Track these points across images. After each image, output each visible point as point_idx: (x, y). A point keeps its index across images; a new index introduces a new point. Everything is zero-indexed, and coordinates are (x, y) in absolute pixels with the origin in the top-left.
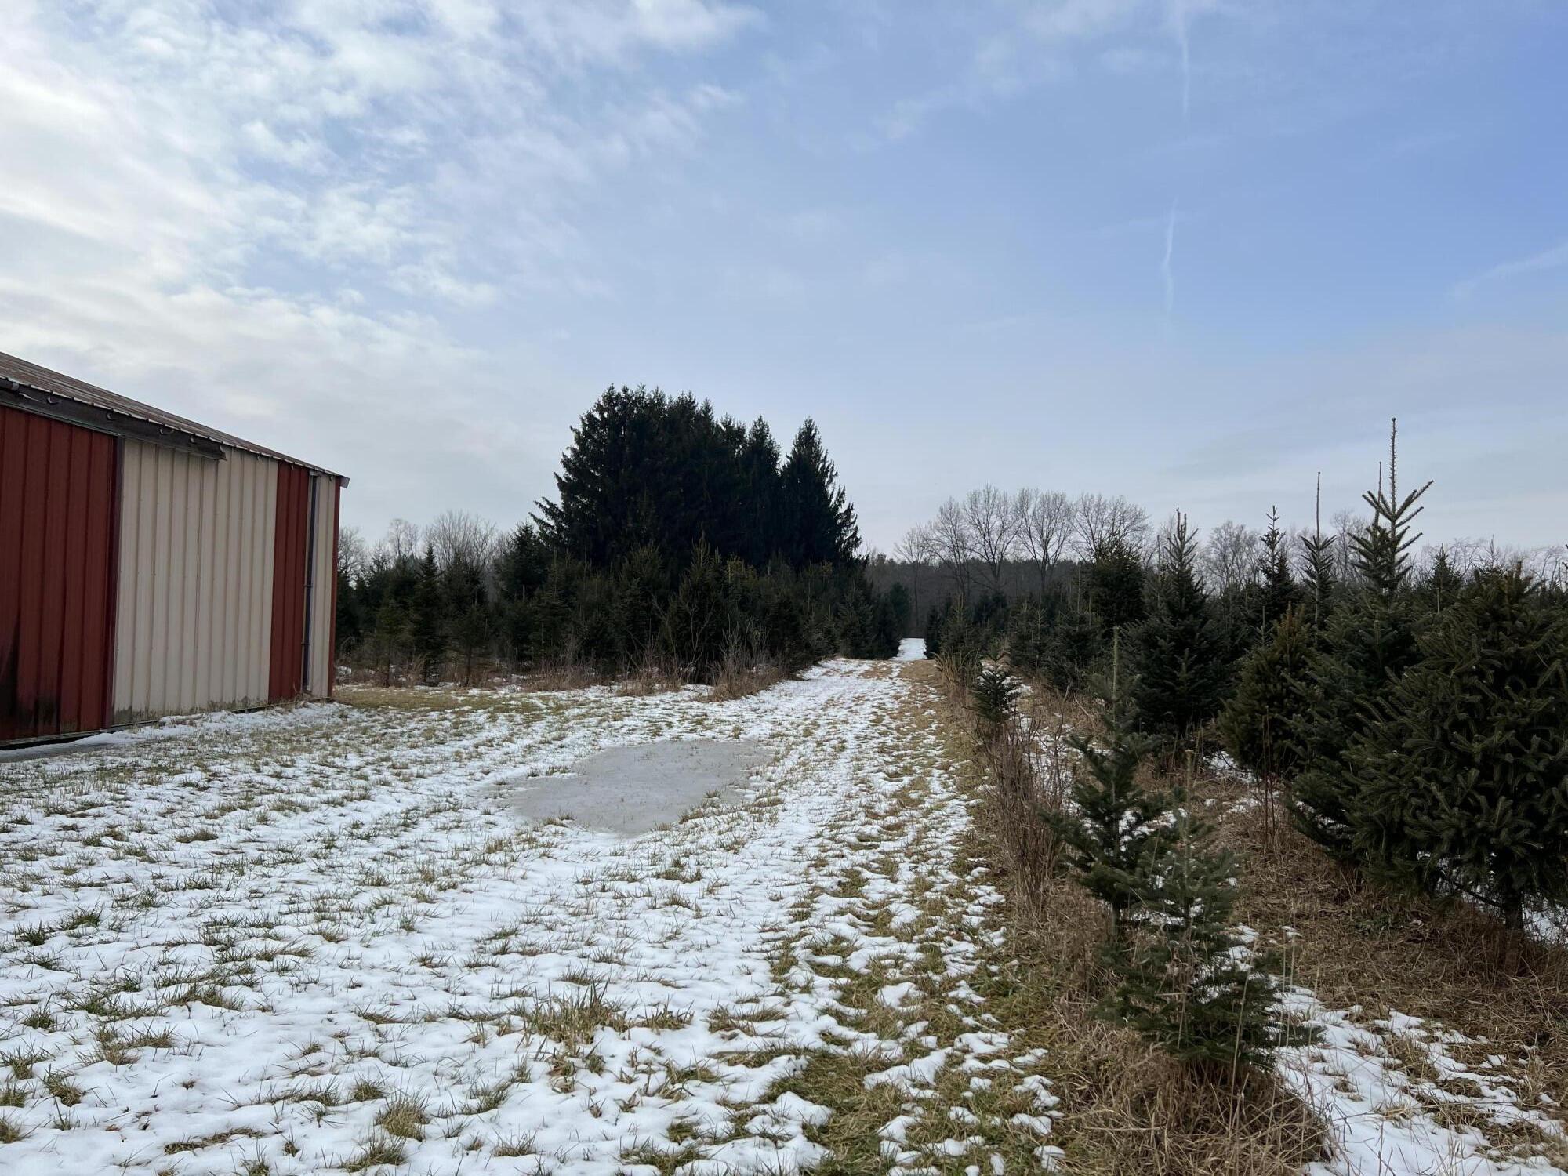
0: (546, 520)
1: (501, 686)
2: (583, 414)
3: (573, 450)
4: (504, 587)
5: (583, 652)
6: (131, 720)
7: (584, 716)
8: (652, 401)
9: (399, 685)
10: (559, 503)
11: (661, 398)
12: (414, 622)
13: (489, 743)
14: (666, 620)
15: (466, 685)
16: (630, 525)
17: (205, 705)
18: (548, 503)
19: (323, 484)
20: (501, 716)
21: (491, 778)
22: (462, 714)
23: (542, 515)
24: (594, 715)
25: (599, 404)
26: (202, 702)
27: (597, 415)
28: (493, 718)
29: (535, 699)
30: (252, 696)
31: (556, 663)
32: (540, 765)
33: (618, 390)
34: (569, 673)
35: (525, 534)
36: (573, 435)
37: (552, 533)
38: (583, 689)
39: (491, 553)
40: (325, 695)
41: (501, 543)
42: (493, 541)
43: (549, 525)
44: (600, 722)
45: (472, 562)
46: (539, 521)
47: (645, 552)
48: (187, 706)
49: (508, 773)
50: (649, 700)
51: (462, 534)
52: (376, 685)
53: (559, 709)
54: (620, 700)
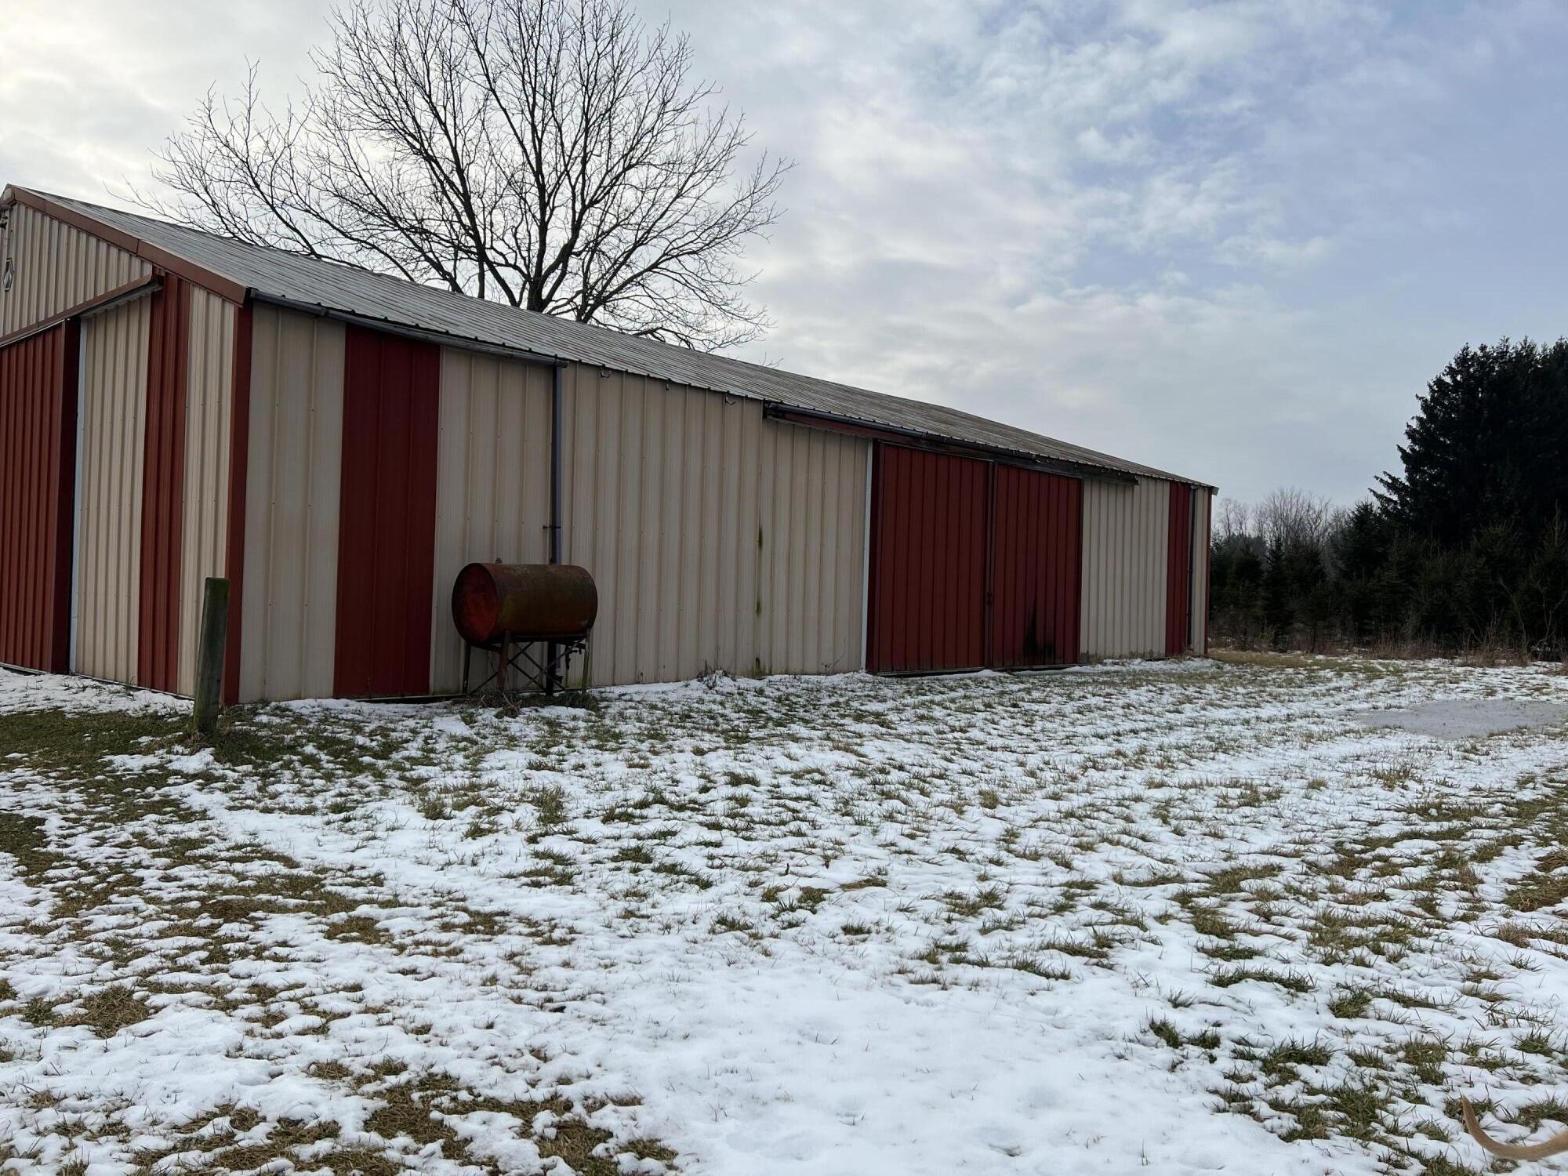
0: (1387, 495)
1: (1344, 655)
2: (1432, 379)
3: (1420, 419)
4: (1343, 566)
5: (1423, 627)
6: (1089, 660)
7: (1421, 678)
8: (1518, 354)
9: (1255, 650)
10: (1402, 475)
11: (1530, 349)
12: (1263, 598)
13: (1338, 689)
14: (1514, 599)
15: (1312, 651)
16: (1488, 495)
17: (1127, 654)
18: (1390, 477)
19: (1200, 494)
20: (1346, 675)
21: (1341, 708)
22: (1313, 671)
23: (1383, 490)
24: (1432, 678)
25: (1450, 368)
26: (1126, 652)
27: (1448, 379)
28: (1340, 675)
29: (1376, 663)
30: (1155, 651)
31: (1397, 637)
32: (1380, 704)
33: (1474, 349)
34: (1410, 646)
35: (1365, 511)
36: (1420, 403)
37: (1395, 508)
38: (1424, 660)
39: (1326, 530)
40: (1202, 652)
41: (1337, 518)
42: (1328, 517)
43: (1391, 500)
44: (1436, 683)
45: (1305, 538)
46: (1379, 497)
47: (1499, 530)
48: (1117, 653)
49: (1355, 705)
50: (1490, 671)
51: (1294, 510)
52: (1236, 649)
53: (1397, 672)
54: (1459, 670)
